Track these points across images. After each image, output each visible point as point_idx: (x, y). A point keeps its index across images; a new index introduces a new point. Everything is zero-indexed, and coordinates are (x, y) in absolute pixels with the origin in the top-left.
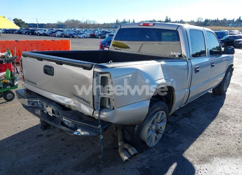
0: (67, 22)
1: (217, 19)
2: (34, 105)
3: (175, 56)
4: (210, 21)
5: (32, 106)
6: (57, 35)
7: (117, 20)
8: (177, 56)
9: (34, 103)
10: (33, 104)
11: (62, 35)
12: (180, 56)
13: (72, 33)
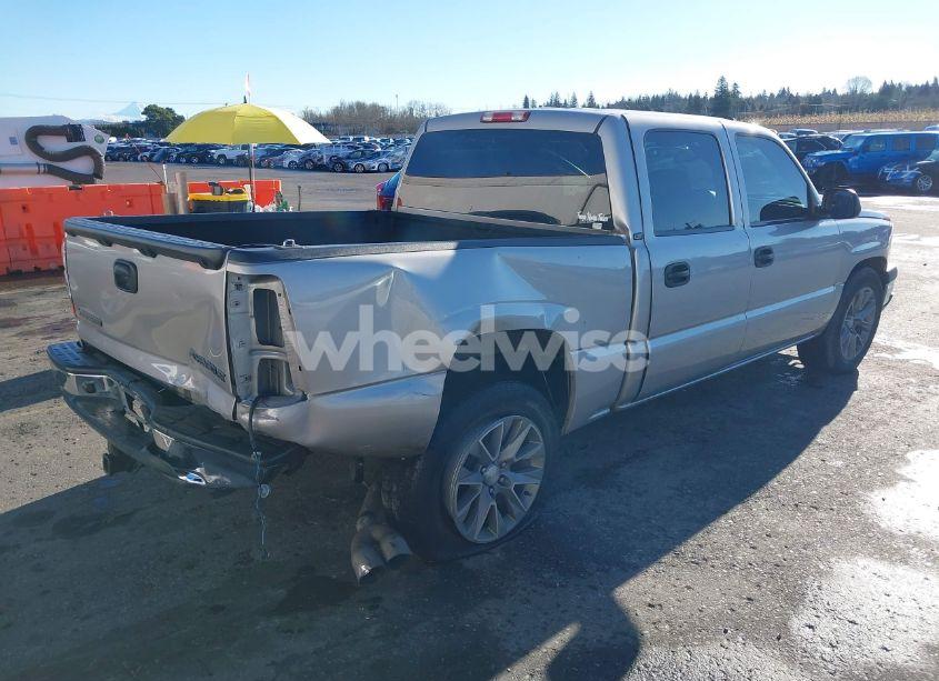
0: (337, 112)
1: (930, 83)
2: (94, 391)
3: (591, 224)
4: (904, 89)
5: (86, 394)
6: (286, 163)
7: (526, 99)
8: (598, 227)
9: (93, 385)
10: (91, 389)
11: (306, 162)
12: (608, 225)
13: (343, 152)
